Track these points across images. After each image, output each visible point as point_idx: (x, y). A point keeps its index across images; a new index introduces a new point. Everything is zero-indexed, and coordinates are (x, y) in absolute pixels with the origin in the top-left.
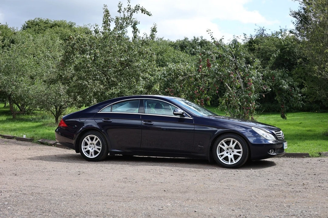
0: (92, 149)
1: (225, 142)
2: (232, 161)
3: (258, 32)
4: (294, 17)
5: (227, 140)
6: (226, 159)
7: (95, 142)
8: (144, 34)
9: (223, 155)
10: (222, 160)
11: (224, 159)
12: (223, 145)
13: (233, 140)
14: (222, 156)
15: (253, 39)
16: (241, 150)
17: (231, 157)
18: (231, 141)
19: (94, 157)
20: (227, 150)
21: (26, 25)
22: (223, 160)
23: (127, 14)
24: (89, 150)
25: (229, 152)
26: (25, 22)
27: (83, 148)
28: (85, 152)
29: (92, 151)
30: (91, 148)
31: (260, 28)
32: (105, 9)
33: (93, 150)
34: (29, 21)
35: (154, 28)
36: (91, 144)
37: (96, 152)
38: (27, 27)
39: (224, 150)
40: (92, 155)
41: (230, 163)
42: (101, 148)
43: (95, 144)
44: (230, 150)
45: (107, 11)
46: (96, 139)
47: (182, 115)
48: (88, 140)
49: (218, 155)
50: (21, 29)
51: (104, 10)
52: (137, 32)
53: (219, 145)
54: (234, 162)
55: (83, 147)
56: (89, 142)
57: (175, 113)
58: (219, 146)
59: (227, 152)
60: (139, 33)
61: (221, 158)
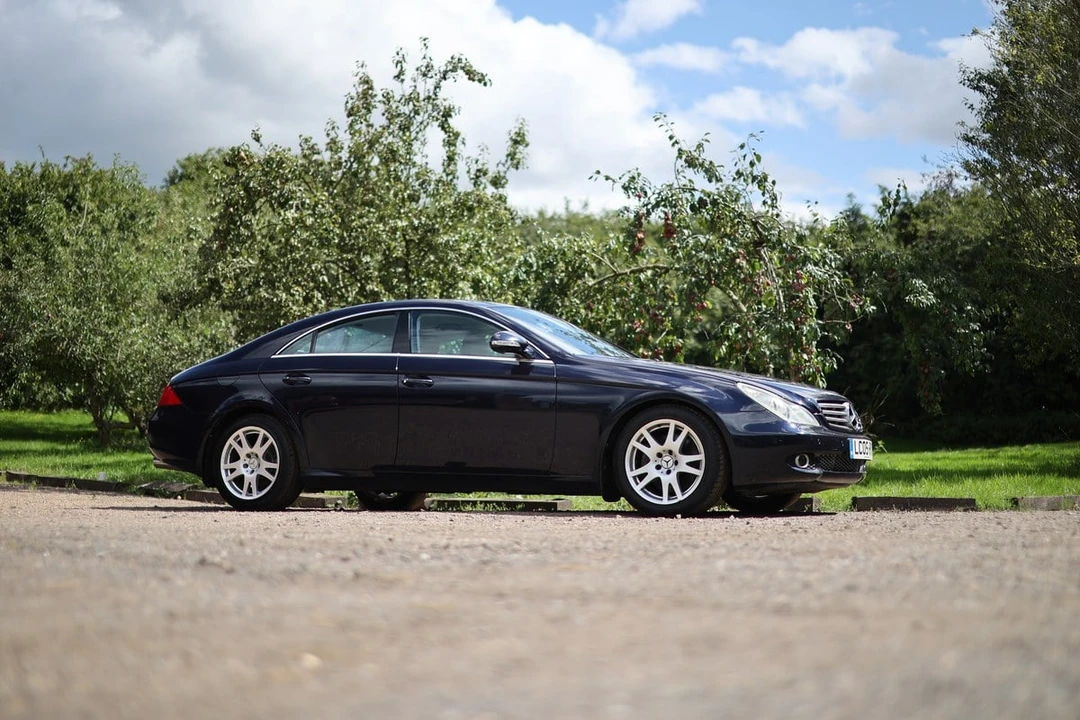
0: (253, 472)
1: (653, 434)
2: (672, 493)
3: (934, 184)
4: (974, 88)
5: (659, 425)
6: (655, 487)
7: (259, 449)
8: (483, 150)
9: (646, 474)
10: (642, 490)
11: (647, 487)
12: (645, 443)
13: (676, 426)
14: (642, 477)
15: (911, 204)
16: (701, 457)
17: (669, 480)
18: (668, 429)
19: (255, 496)
20: (657, 458)
21: (180, 171)
22: (645, 493)
23: (425, 87)
24: (243, 476)
25: (664, 464)
26: (178, 161)
27: (226, 470)
28: (230, 482)
29: (250, 478)
30: (249, 469)
31: (939, 169)
32: (360, 75)
33: (254, 475)
34: (189, 159)
35: (518, 134)
36: (249, 456)
37: (262, 482)
38: (181, 178)
39: (648, 460)
40: (250, 491)
41: (665, 501)
42: (276, 466)
43: (260, 455)
44: (667, 458)
45: (366, 81)
46: (265, 439)
47: (518, 351)
48: (240, 443)
49: (630, 474)
50: (164, 184)
51: (358, 77)
52: (459, 143)
53: (634, 443)
54: (680, 497)
55: (224, 465)
56: (244, 450)
57: (495, 342)
58: (634, 448)
59: (657, 464)
60: (464, 143)
61: (637, 484)
